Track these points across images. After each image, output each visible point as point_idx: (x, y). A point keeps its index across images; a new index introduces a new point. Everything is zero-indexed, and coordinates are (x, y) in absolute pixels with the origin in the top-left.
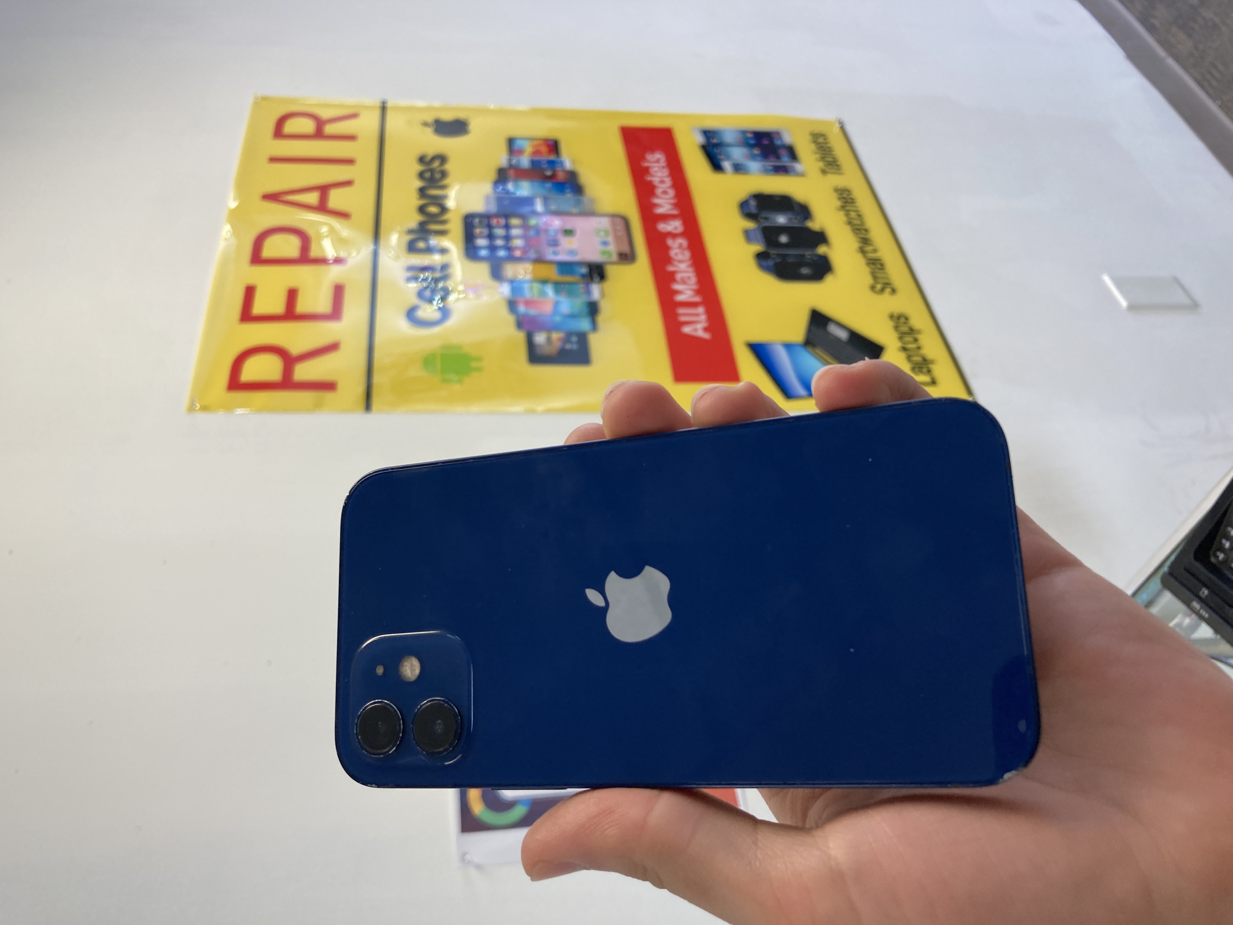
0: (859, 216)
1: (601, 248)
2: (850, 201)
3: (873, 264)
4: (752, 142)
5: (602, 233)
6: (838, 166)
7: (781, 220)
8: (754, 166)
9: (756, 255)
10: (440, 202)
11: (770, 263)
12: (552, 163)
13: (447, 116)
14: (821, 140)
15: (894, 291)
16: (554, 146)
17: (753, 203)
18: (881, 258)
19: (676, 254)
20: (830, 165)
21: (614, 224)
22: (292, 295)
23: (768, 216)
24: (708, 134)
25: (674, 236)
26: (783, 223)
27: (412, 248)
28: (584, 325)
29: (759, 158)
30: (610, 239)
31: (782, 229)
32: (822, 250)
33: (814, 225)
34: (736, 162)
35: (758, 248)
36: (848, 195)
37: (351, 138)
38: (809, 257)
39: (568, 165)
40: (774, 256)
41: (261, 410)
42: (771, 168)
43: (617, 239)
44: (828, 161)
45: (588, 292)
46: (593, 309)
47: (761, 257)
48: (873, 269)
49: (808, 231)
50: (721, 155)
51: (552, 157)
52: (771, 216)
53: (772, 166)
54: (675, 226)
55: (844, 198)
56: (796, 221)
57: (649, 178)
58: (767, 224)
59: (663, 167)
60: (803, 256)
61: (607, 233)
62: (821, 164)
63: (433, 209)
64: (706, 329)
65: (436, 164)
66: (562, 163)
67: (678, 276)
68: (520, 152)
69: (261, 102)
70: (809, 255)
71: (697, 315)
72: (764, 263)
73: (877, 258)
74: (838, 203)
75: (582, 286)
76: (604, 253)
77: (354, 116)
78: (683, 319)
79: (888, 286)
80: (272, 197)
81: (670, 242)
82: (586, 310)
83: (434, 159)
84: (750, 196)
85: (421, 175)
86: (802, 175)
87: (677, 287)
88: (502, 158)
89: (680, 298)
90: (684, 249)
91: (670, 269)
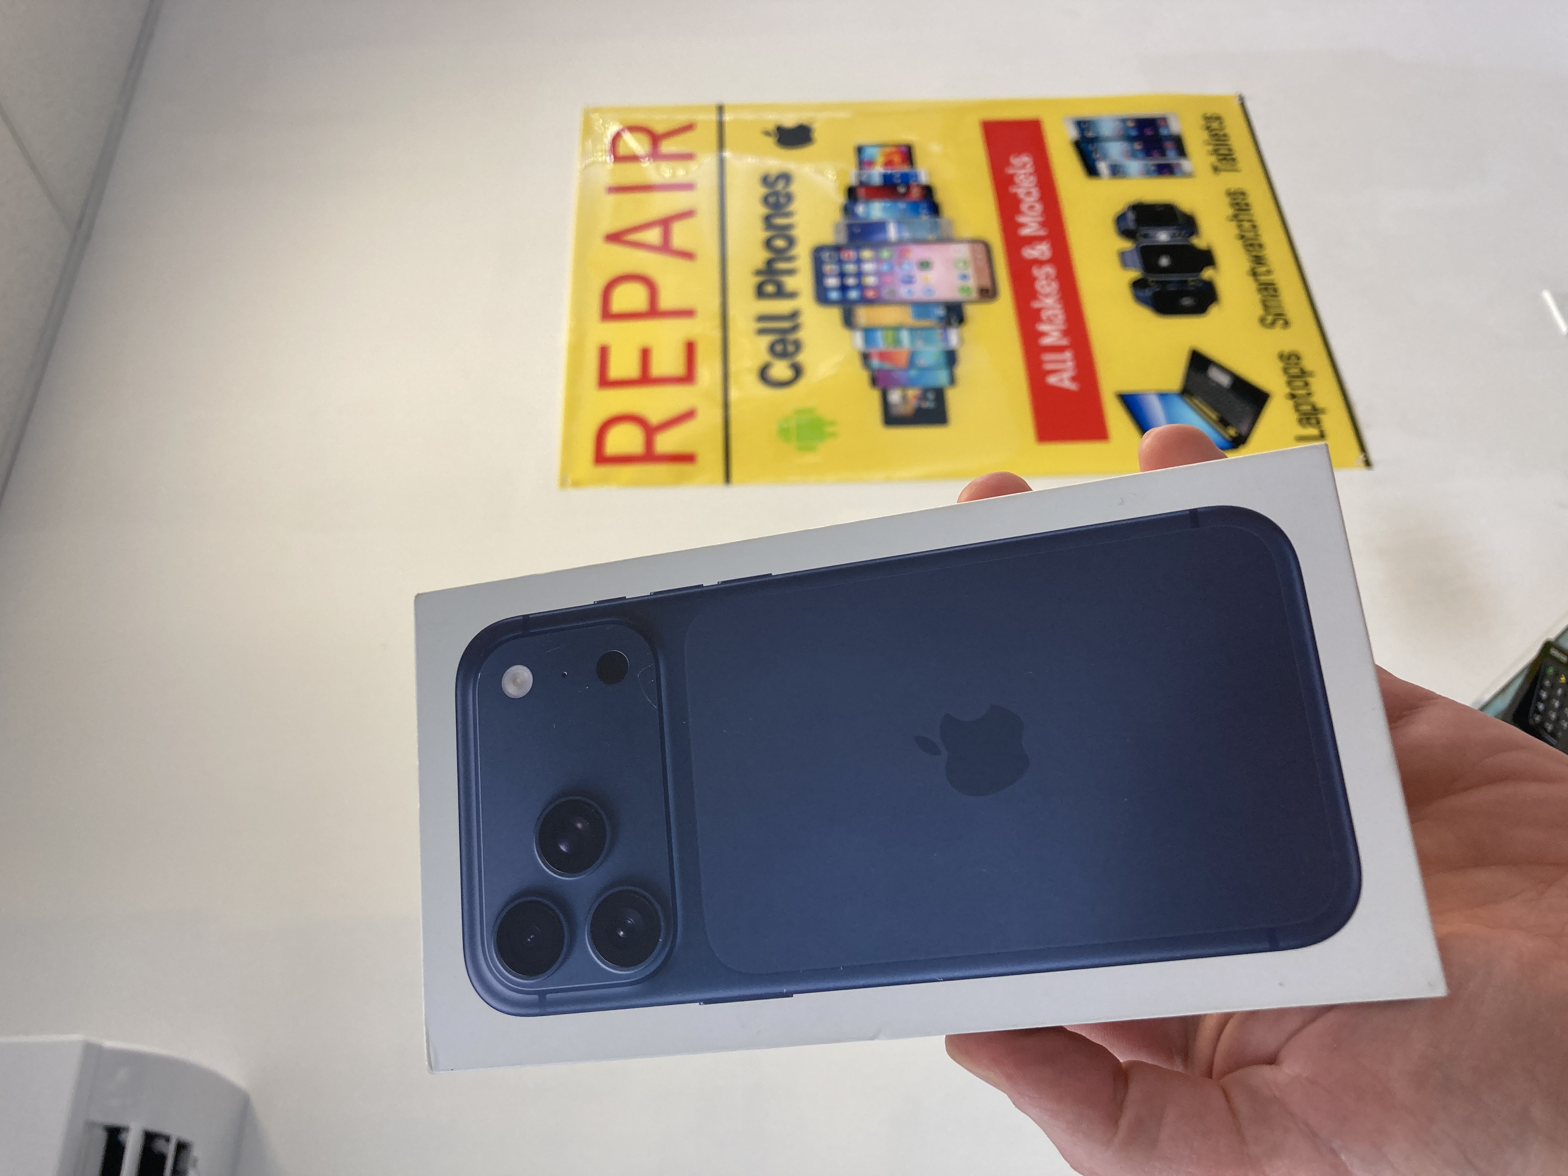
0: (1254, 227)
1: (960, 283)
2: (1244, 207)
3: (1266, 289)
4: (1134, 133)
5: (961, 265)
6: (1234, 160)
7: (1163, 236)
8: (1135, 166)
9: (1132, 282)
10: (786, 233)
11: (1148, 293)
12: (905, 176)
13: (790, 121)
14: (1215, 125)
15: (1286, 323)
16: (907, 154)
17: (1131, 216)
18: (1275, 282)
19: (1043, 287)
20: (1225, 159)
21: (974, 252)
22: (645, 355)
23: (1147, 232)
24: (1082, 125)
25: (1041, 263)
26: (1166, 240)
27: (760, 293)
28: (941, 377)
29: (1141, 155)
30: (970, 271)
31: (1164, 249)
32: (1207, 274)
33: (1199, 242)
34: (1114, 163)
35: (1134, 274)
36: (1243, 199)
38: (1193, 283)
39: (924, 178)
40: (1153, 284)
41: (627, 485)
42: (1153, 168)
43: (978, 271)
44: (1221, 155)
45: (946, 339)
46: (951, 358)
47: (1137, 286)
48: (1264, 296)
49: (1192, 249)
50: (1096, 153)
51: (905, 169)
52: (1151, 232)
53: (1155, 165)
54: (1042, 250)
55: (1238, 204)
56: (1179, 238)
57: (1013, 190)
58: (1146, 243)
59: (1031, 174)
60: (1185, 282)
61: (965, 263)
62: (1213, 159)
63: (780, 243)
64: (1074, 379)
65: (780, 186)
66: (916, 176)
67: (1044, 315)
68: (871, 163)
70: (1193, 281)
71: (1064, 361)
72: (1141, 294)
73: (1272, 282)
74: (1230, 211)
75: (940, 331)
76: (963, 289)
77: (688, 128)
78: (1049, 367)
79: (1280, 317)
80: (615, 238)
81: (1036, 272)
82: (942, 360)
83: (779, 177)
84: (1129, 207)
85: (765, 200)
86: (1189, 175)
87: (1043, 327)
88: (851, 174)
89: (1046, 341)
90: (1052, 280)
91: (1036, 305)
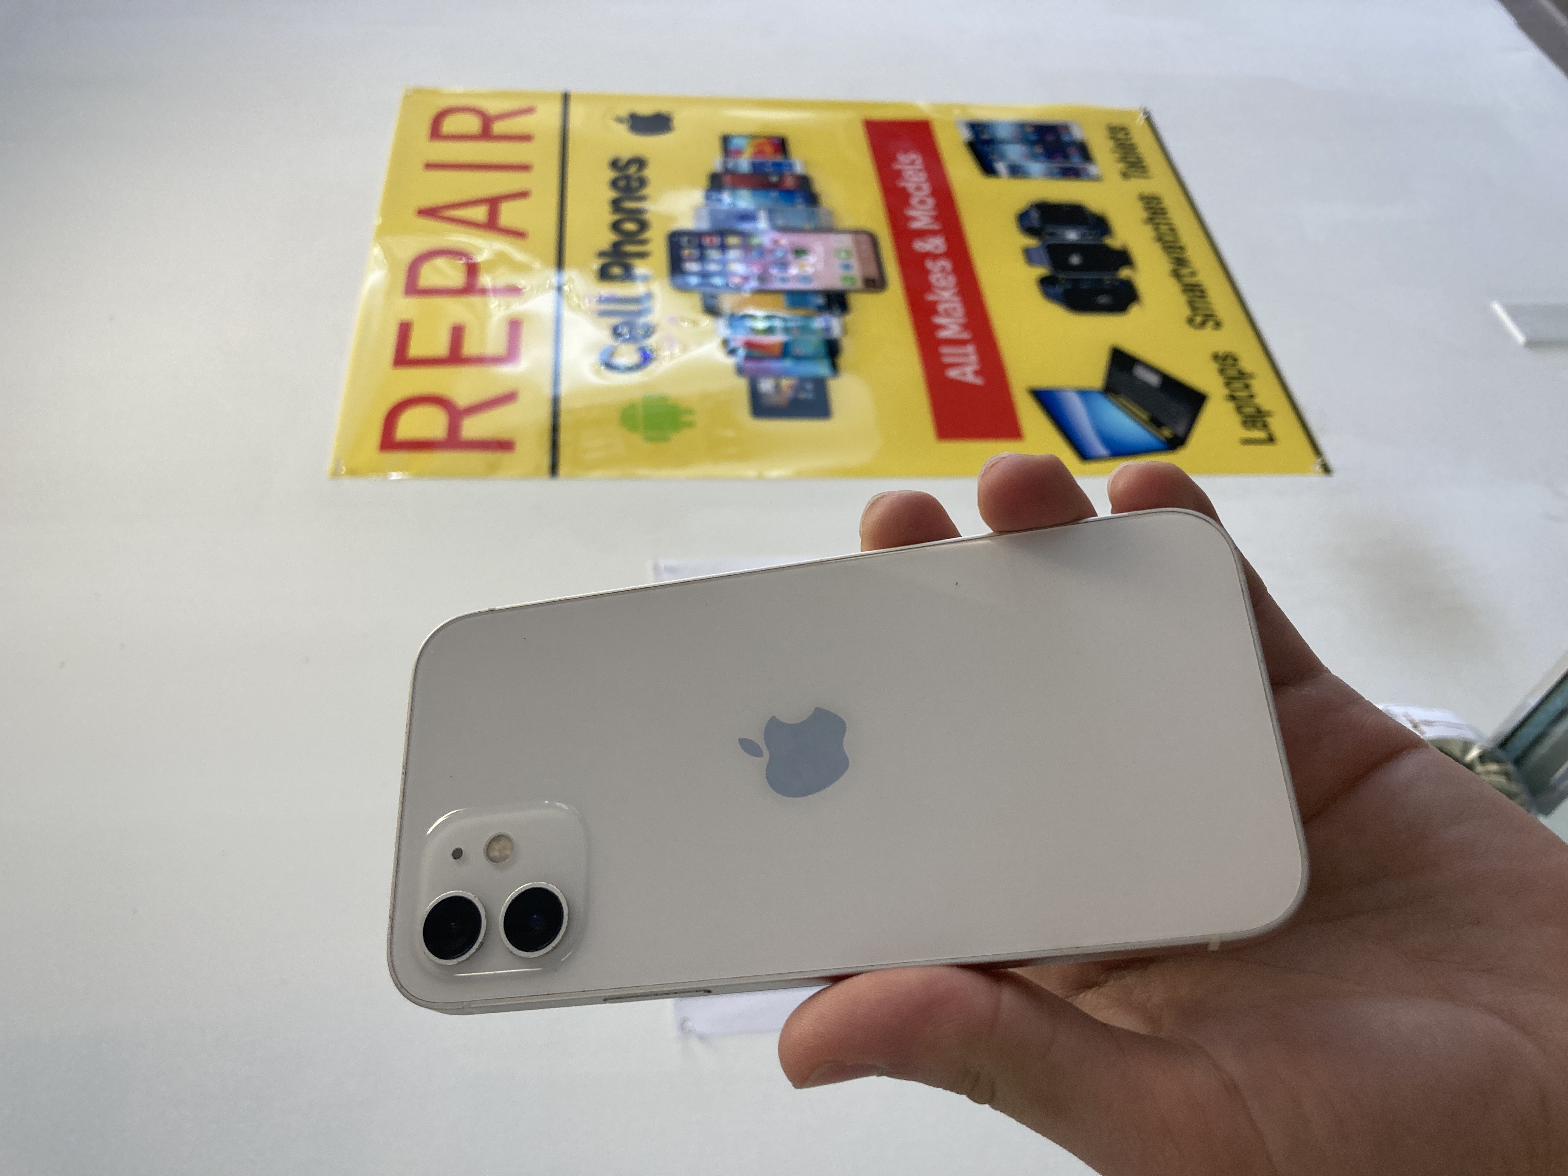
0: (1172, 230)
1: (840, 272)
2: (1159, 211)
3: (1191, 290)
5: (843, 254)
6: (1144, 167)
7: (1072, 236)
8: (1036, 167)
9: (1039, 279)
10: (639, 217)
11: (1059, 289)
12: (777, 165)
13: (645, 109)
14: (1121, 135)
15: (1218, 325)
16: (781, 145)
17: (1035, 215)
18: (1200, 283)
19: (938, 280)
20: (1133, 167)
21: (857, 243)
22: (457, 334)
23: (1055, 231)
24: (977, 128)
25: (935, 257)
26: (1075, 240)
27: (604, 274)
28: (822, 369)
29: (1042, 159)
30: (854, 262)
31: (1073, 248)
32: (1125, 273)
33: (1115, 242)
34: (1013, 164)
35: (1041, 271)
36: (1157, 204)
37: (526, 138)
38: (1108, 282)
39: (799, 169)
40: (1064, 282)
41: (420, 475)
42: (1056, 171)
43: (862, 261)
44: (1129, 162)
45: (827, 328)
46: (833, 349)
47: (1046, 284)
48: (1190, 297)
49: (1106, 249)
50: (993, 154)
52: (1058, 230)
53: (1058, 168)
54: (936, 244)
55: (1152, 208)
56: (1091, 238)
57: (902, 184)
58: (1053, 241)
59: (920, 170)
60: (1100, 281)
61: (848, 253)
62: (1121, 166)
63: (630, 226)
64: (977, 373)
65: (632, 170)
66: (790, 166)
67: (941, 308)
68: (739, 152)
69: (414, 96)
70: (1108, 280)
71: (966, 355)
72: (1050, 290)
73: (1196, 283)
74: (1145, 215)
76: (845, 278)
77: (529, 111)
78: (947, 360)
79: (1210, 318)
80: (430, 212)
81: (929, 264)
82: (822, 350)
83: (631, 162)
84: (1032, 206)
85: (614, 184)
86: (1097, 179)
87: (939, 320)
88: (715, 162)
89: (944, 334)
90: (948, 274)
91: (931, 298)
